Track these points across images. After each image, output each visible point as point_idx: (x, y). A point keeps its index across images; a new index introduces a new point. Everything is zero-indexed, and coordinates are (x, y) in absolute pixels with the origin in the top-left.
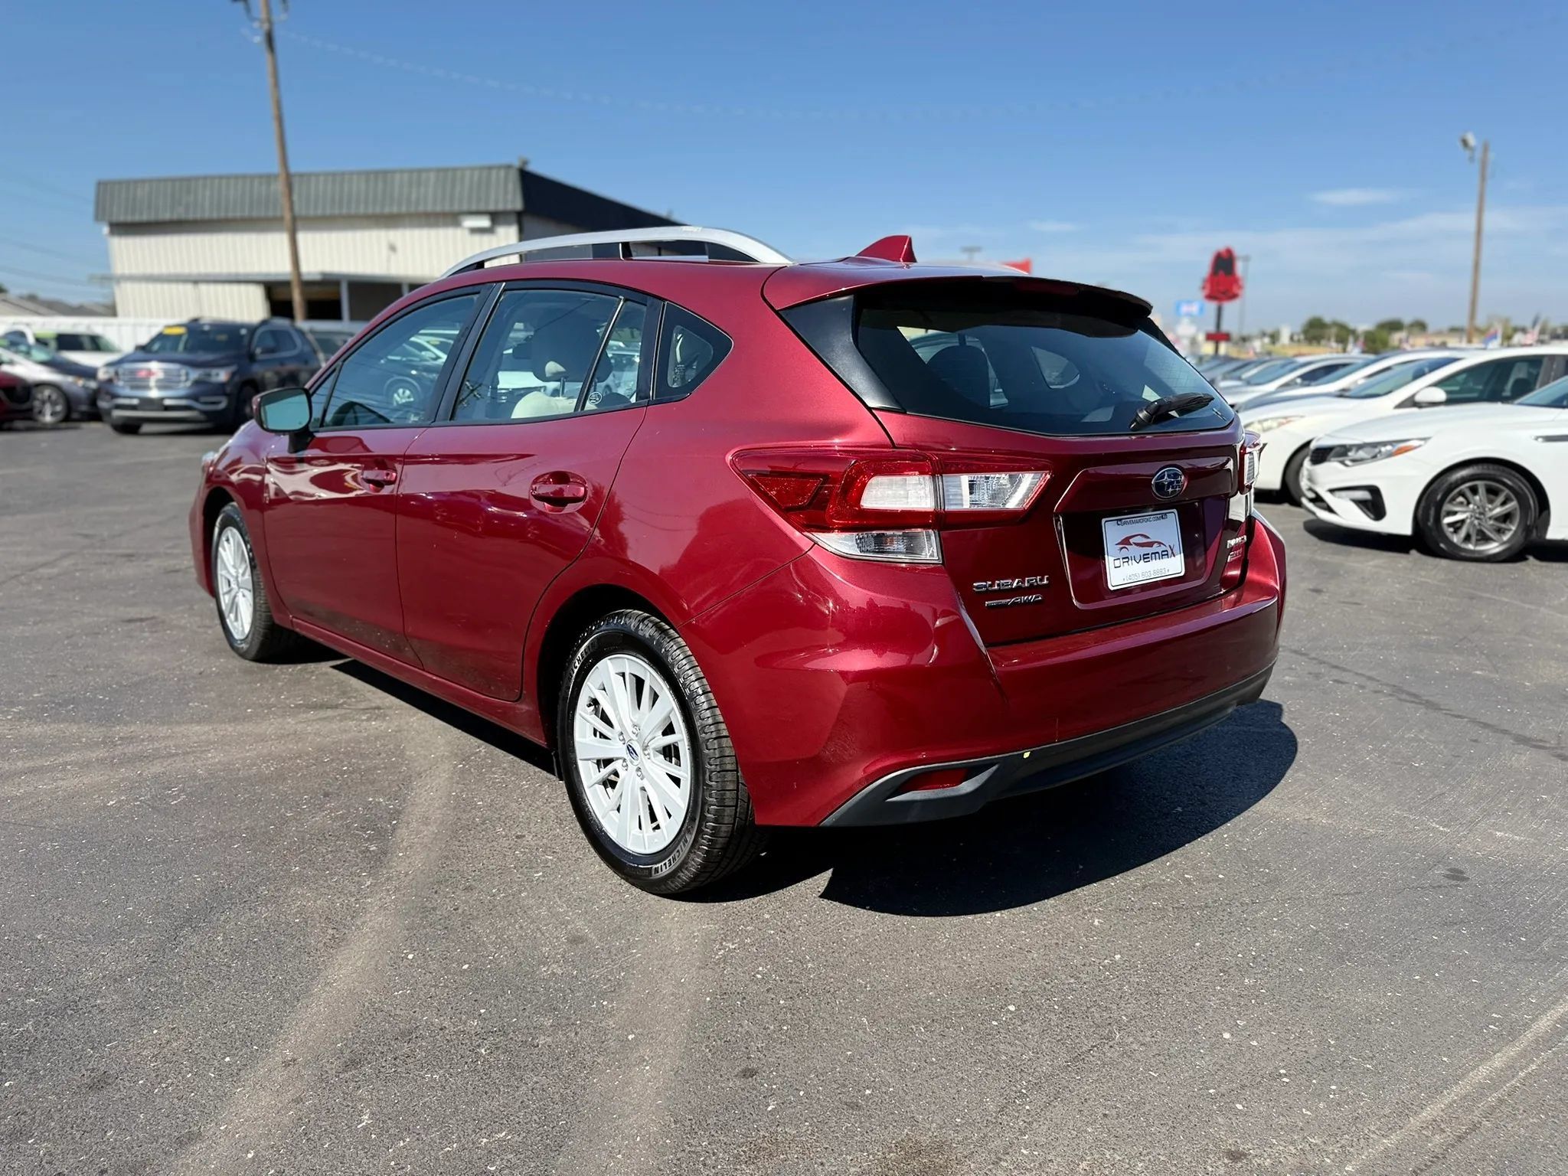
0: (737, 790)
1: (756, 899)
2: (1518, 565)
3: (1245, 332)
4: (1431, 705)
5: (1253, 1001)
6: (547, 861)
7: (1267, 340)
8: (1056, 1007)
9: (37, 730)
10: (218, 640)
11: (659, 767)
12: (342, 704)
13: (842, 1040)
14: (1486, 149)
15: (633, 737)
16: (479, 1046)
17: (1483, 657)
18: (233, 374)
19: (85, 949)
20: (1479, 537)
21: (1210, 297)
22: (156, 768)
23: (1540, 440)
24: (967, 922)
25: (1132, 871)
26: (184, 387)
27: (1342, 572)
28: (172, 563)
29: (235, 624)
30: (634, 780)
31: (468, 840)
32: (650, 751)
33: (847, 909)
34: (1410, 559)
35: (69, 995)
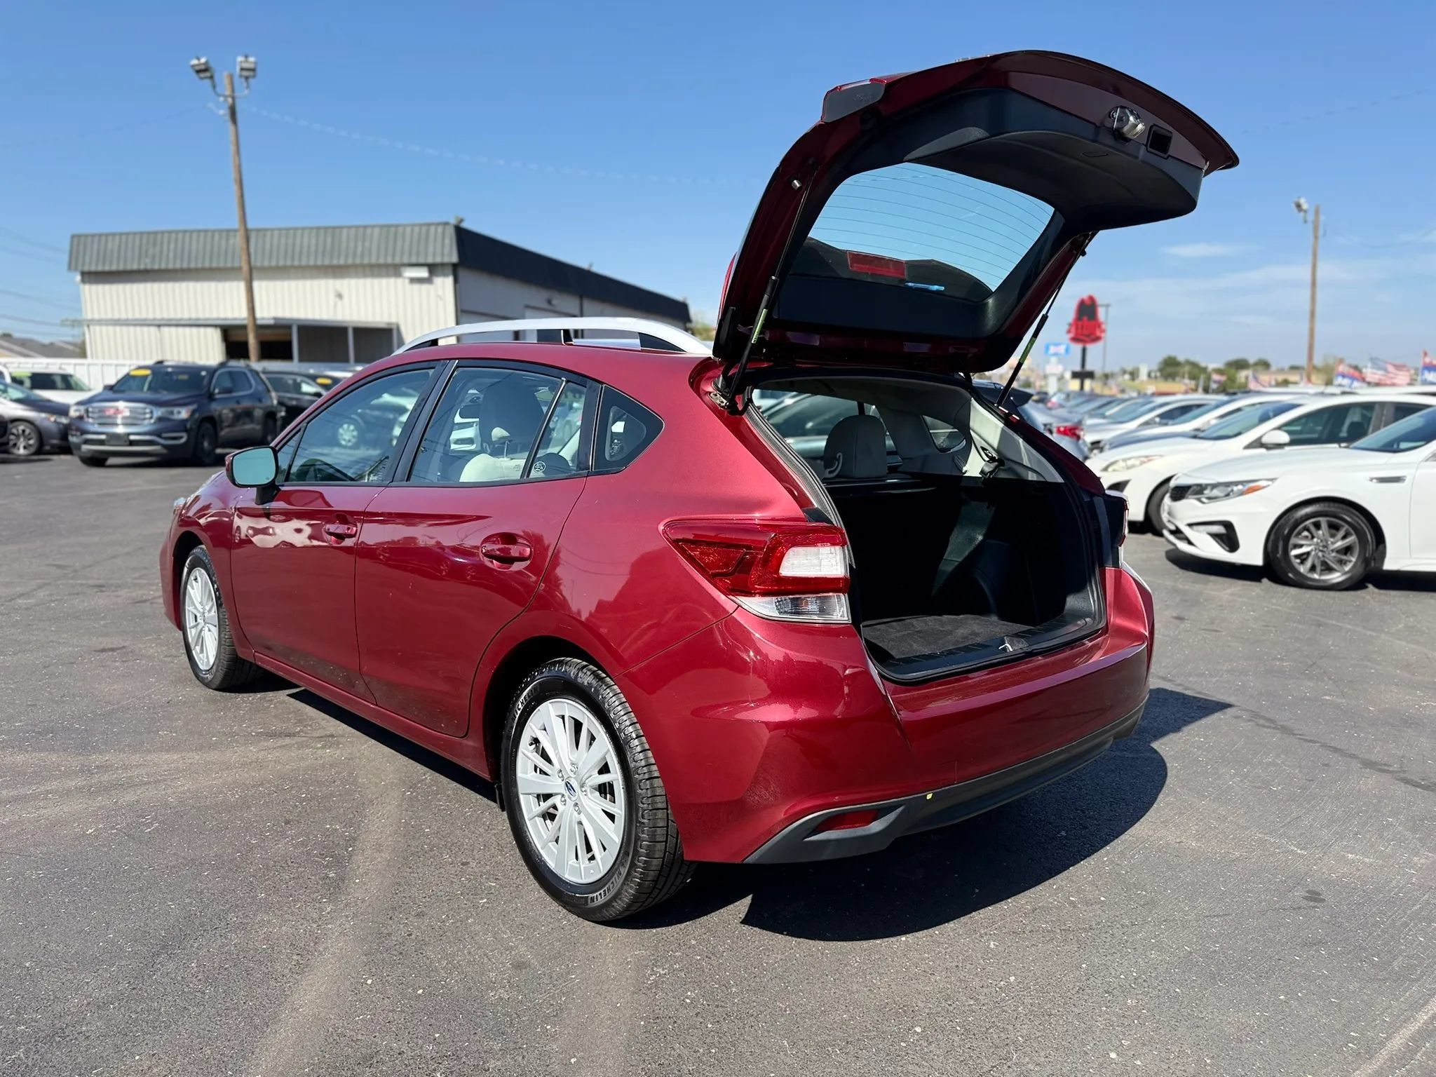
0: (667, 827)
1: (683, 925)
2: (1359, 593)
3: (1108, 370)
4: (1285, 730)
5: (1136, 1022)
6: (490, 887)
7: (1127, 377)
8: (958, 1028)
9: (20, 758)
10: (184, 669)
11: (594, 804)
12: (299, 732)
13: (766, 1062)
14: (1317, 212)
15: (572, 774)
16: (435, 1070)
17: (1331, 682)
18: (193, 412)
19: (70, 976)
20: (1323, 568)
21: (1075, 339)
22: (130, 797)
23: (1374, 481)
24: (876, 946)
25: (1022, 894)
26: (147, 425)
27: (1202, 600)
28: (138, 593)
29: (201, 655)
30: (572, 814)
31: (418, 867)
32: (587, 788)
33: (767, 935)
34: (1262, 587)
35: (56, 1022)
